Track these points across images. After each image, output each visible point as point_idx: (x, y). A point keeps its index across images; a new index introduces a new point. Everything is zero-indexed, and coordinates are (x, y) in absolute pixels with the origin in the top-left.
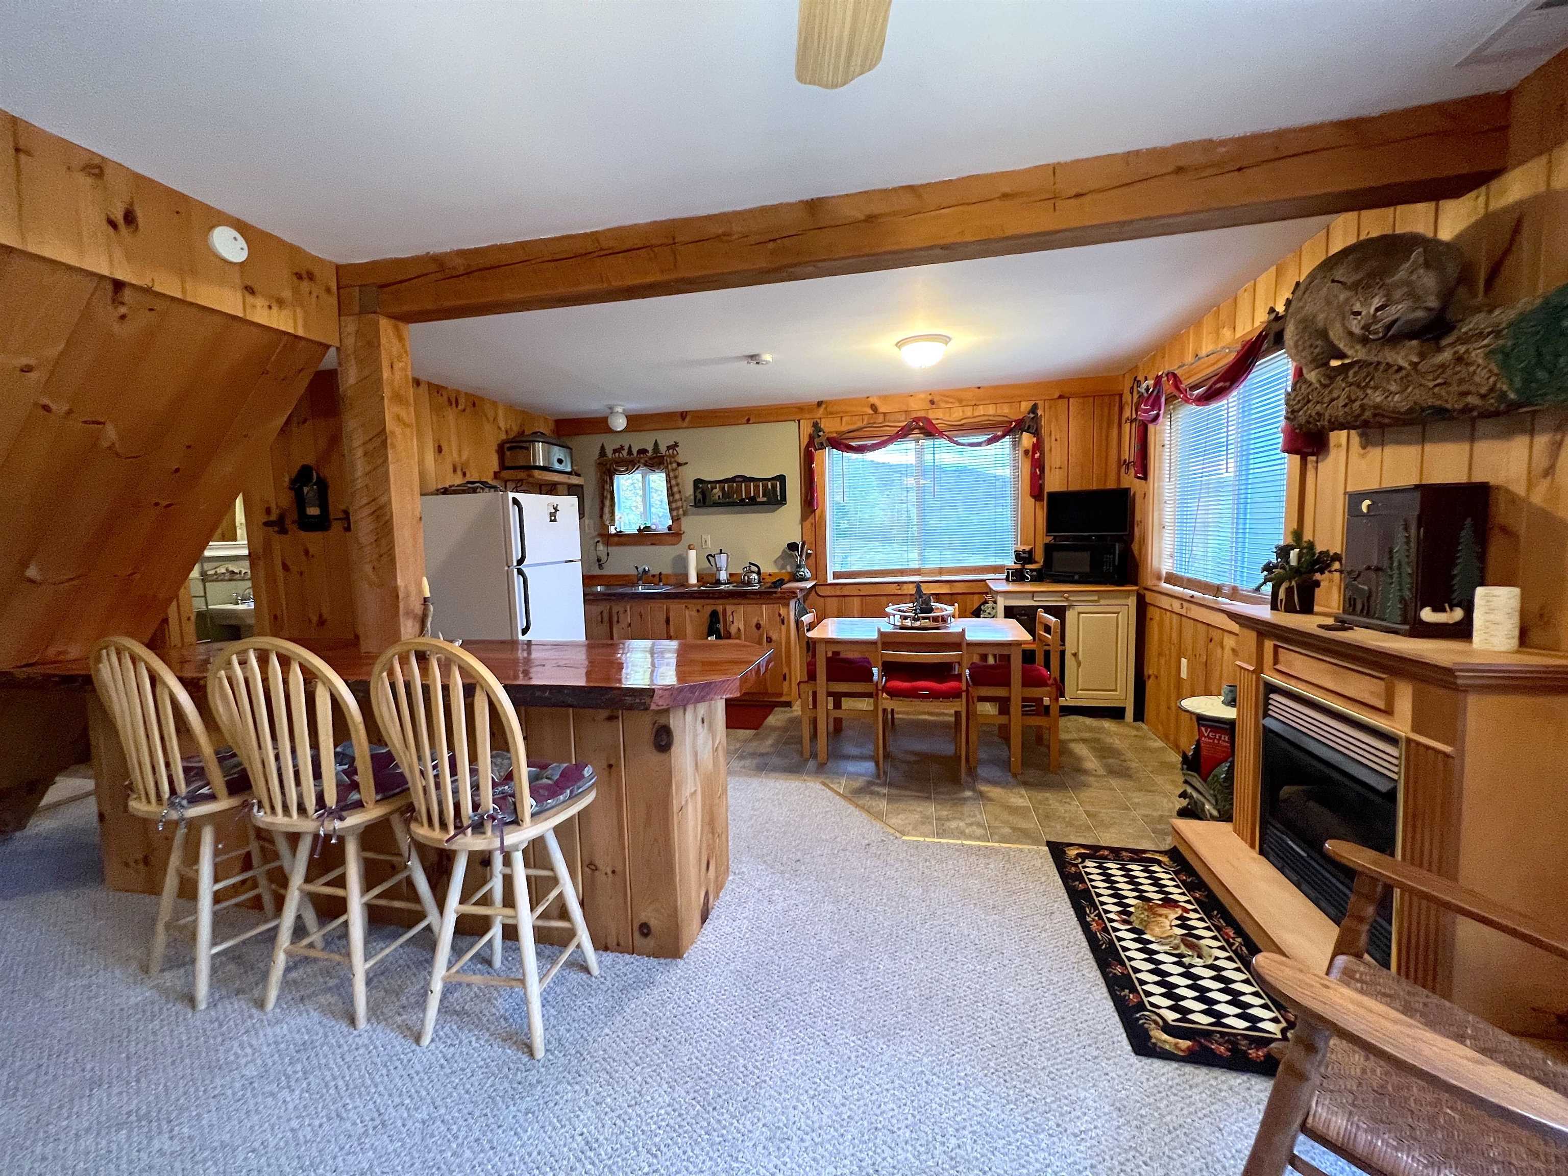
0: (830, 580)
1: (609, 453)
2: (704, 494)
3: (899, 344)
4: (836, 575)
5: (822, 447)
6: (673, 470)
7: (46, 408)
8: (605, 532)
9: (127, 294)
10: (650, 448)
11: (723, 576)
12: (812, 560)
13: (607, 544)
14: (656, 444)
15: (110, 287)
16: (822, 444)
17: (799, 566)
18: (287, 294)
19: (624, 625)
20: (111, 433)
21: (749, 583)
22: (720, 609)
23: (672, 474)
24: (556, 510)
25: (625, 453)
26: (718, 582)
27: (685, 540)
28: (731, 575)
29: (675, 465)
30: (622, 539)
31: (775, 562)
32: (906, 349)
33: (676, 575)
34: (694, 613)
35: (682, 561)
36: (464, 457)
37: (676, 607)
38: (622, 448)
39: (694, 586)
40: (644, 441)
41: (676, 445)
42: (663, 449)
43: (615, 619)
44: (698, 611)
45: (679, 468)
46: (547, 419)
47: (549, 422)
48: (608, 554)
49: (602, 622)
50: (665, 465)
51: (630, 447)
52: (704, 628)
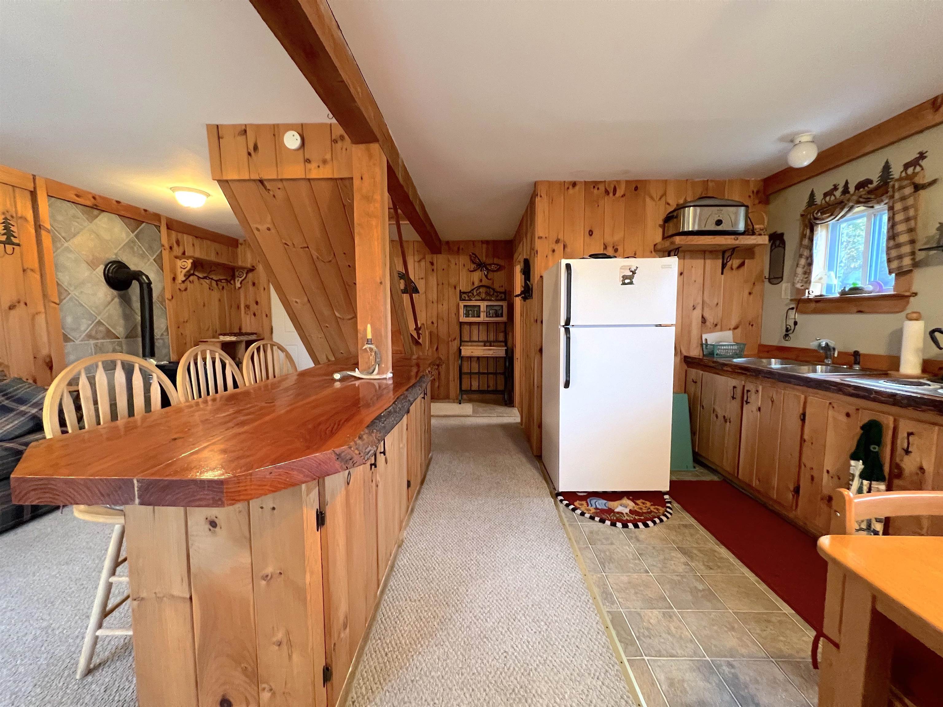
6: (905, 199)
7: (287, 244)
8: (799, 297)
9: (268, 184)
10: (875, 177)
14: (887, 168)
15: (259, 183)
18: (328, 155)
19: (755, 409)
20: (312, 251)
22: (888, 421)
23: (898, 206)
25: (838, 193)
27: (914, 304)
29: (908, 190)
30: (819, 304)
33: (884, 356)
34: (843, 418)
35: (897, 338)
36: (617, 237)
37: (817, 401)
38: (835, 188)
40: (861, 170)
41: (922, 156)
42: (896, 171)
43: (745, 398)
44: (848, 415)
45: (922, 192)
46: (748, 181)
47: (752, 185)
48: (796, 323)
49: (733, 398)
50: (890, 193)
51: (847, 183)
52: (852, 445)
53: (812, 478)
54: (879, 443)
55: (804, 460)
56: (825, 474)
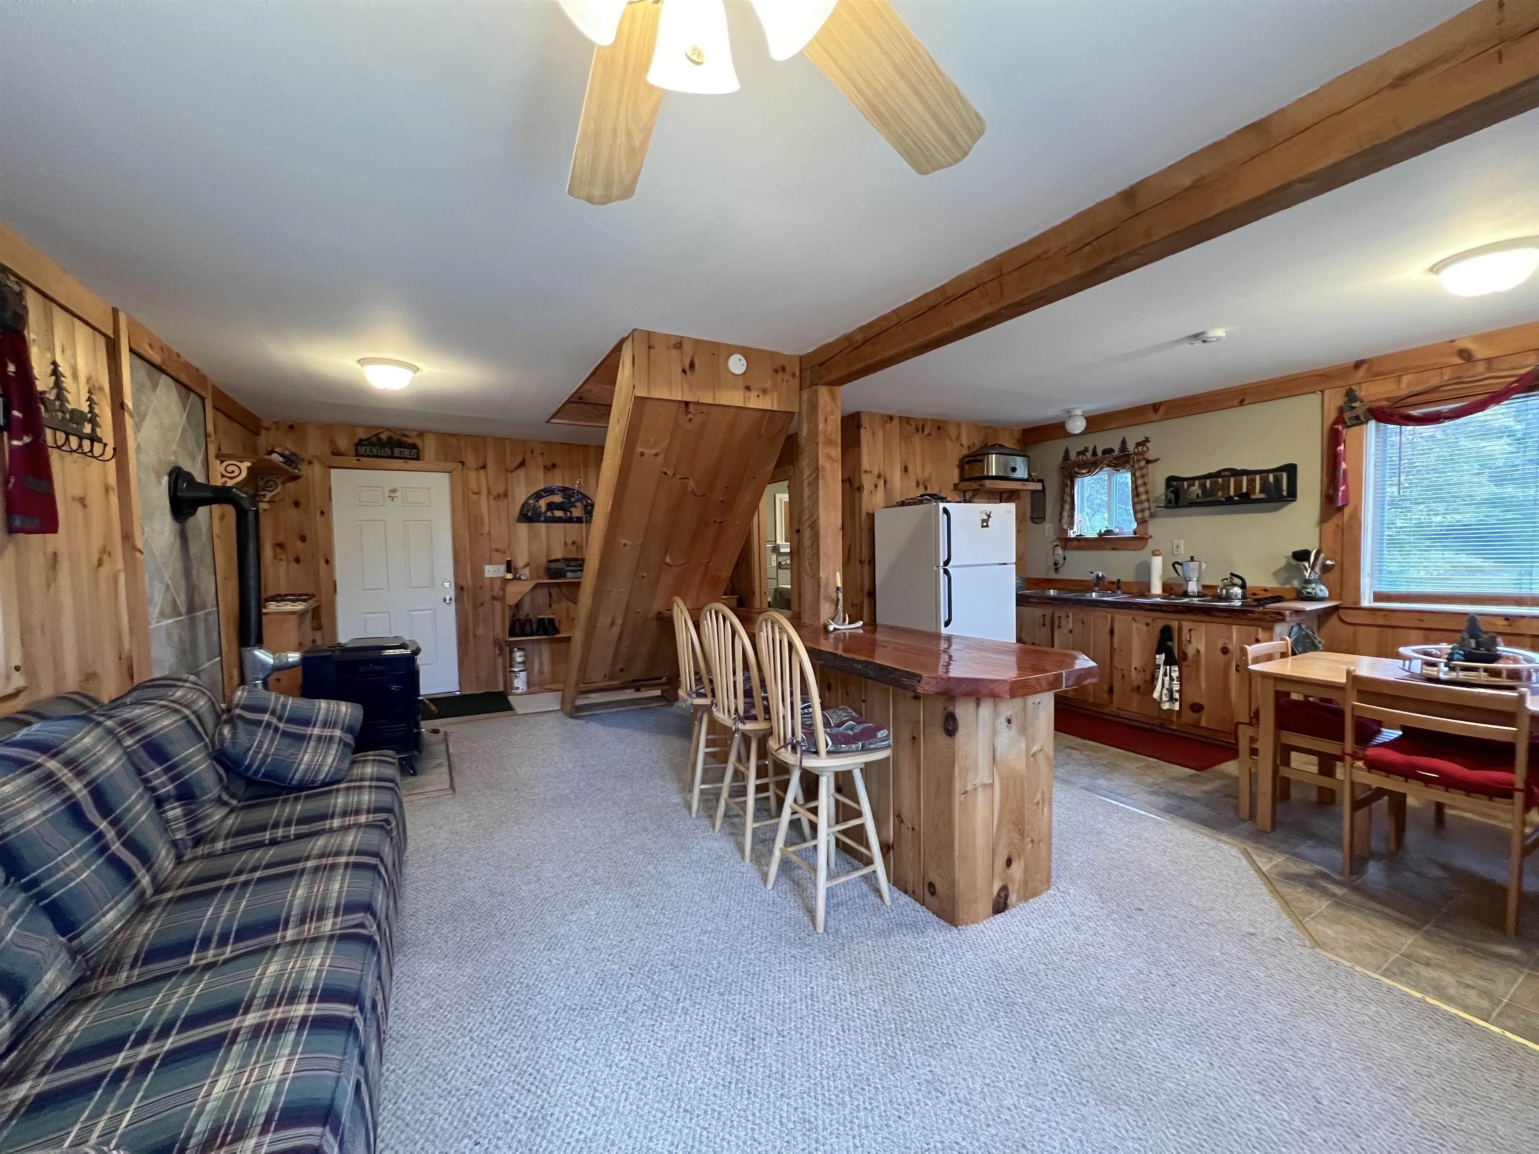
0: (1367, 601)
1: (1073, 456)
2: (1177, 493)
3: (1435, 269)
4: (1378, 597)
5: (1359, 421)
6: (1141, 469)
7: (665, 473)
8: (1063, 536)
9: (692, 408)
10: (1116, 447)
11: (1193, 587)
12: (1333, 576)
13: (1064, 548)
14: (1124, 442)
15: (683, 405)
16: (1357, 418)
17: (1308, 582)
18: (768, 385)
19: (1066, 631)
20: (691, 483)
21: (1228, 598)
22: (1175, 624)
23: (1138, 474)
24: (989, 516)
25: (1089, 454)
26: (1185, 594)
27: (1151, 544)
28: (1204, 587)
29: (1143, 463)
30: (1082, 543)
31: (1275, 574)
32: (1448, 273)
33: (1139, 583)
34: (1144, 627)
35: (1146, 568)
36: (926, 475)
37: (1122, 619)
38: (1086, 450)
39: (1158, 596)
40: (1110, 440)
41: (1147, 440)
42: (1131, 447)
43: (1057, 624)
44: (1147, 624)
45: (1150, 465)
46: (1013, 430)
47: (1015, 433)
48: (1065, 558)
49: (1044, 625)
50: (1132, 463)
51: (1095, 448)
52: (1154, 645)
53: (1123, 676)
54: (1171, 640)
55: (1116, 664)
56: (1133, 672)
